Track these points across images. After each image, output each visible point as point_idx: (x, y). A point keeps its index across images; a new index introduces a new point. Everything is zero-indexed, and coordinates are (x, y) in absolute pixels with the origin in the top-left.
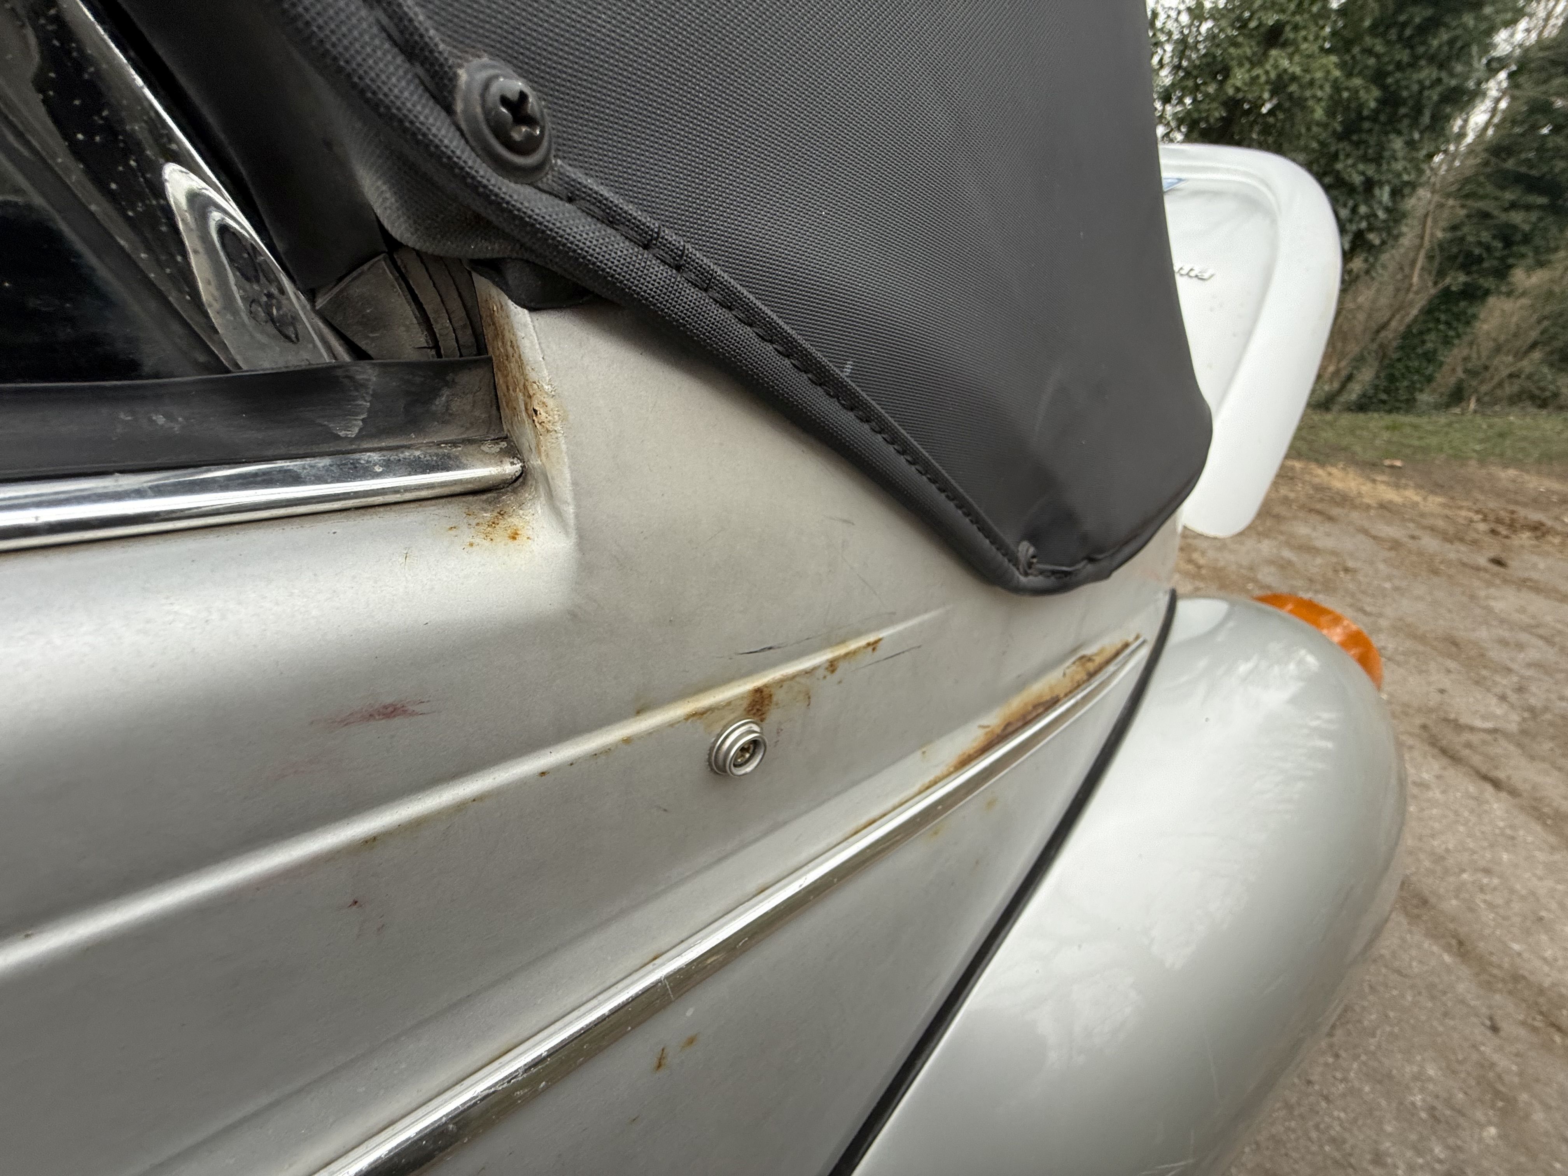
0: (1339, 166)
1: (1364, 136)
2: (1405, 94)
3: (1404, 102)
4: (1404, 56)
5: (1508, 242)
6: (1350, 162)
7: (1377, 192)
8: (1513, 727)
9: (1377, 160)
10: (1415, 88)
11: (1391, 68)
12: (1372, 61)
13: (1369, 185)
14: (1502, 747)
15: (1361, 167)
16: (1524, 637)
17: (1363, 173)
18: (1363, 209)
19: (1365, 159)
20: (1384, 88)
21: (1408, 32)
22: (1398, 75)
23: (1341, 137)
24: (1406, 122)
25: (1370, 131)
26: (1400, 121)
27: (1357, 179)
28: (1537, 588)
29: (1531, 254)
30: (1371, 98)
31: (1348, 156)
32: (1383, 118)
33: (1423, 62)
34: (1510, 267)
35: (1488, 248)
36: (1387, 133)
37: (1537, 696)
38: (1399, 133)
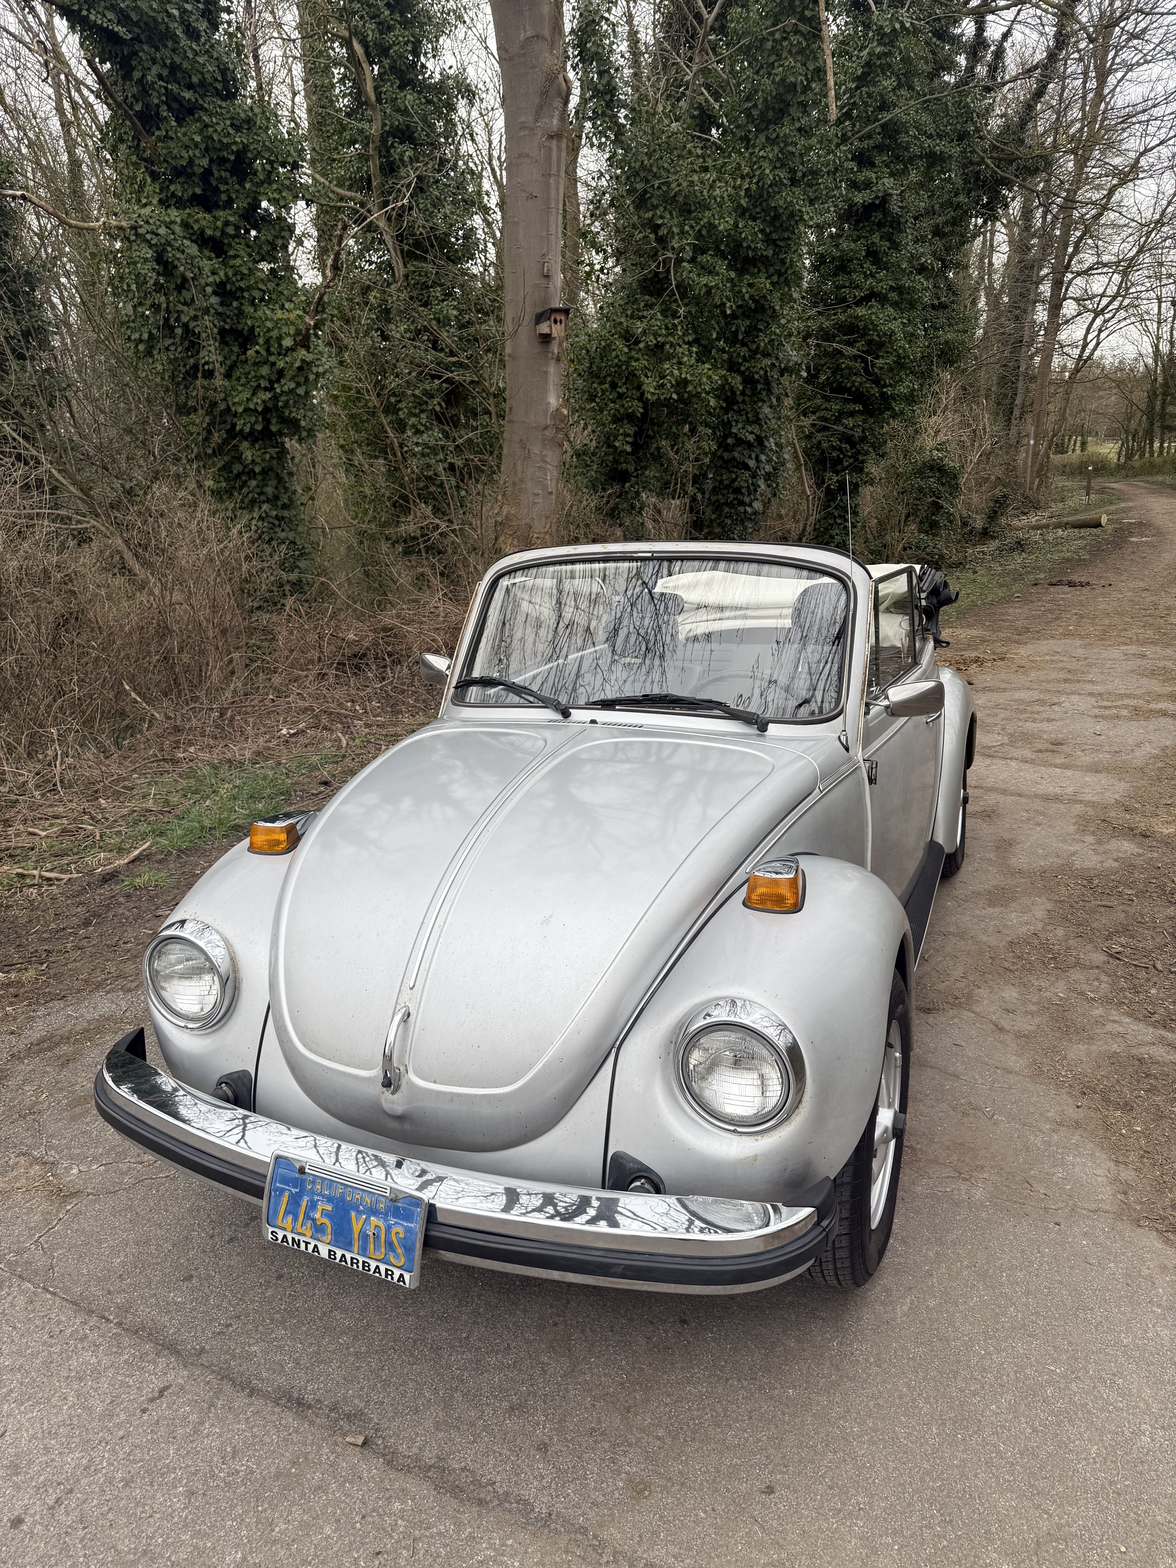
0: (734, 430)
1: (742, 406)
2: (757, 377)
3: (758, 381)
4: (744, 351)
5: (853, 445)
6: (740, 426)
7: (766, 443)
8: (1007, 741)
9: (757, 421)
10: (762, 373)
11: (740, 361)
12: (726, 356)
13: (760, 440)
14: (1007, 748)
15: (750, 429)
16: (996, 711)
17: (752, 433)
18: (763, 458)
19: (748, 422)
20: (738, 371)
21: (740, 337)
22: (747, 365)
23: (726, 410)
24: (764, 393)
25: (744, 402)
26: (760, 393)
27: (751, 438)
28: (991, 690)
29: (871, 450)
30: (736, 381)
31: (737, 421)
32: (748, 392)
33: (759, 356)
34: (863, 462)
35: (840, 449)
36: (755, 402)
37: (1010, 729)
38: (764, 401)
